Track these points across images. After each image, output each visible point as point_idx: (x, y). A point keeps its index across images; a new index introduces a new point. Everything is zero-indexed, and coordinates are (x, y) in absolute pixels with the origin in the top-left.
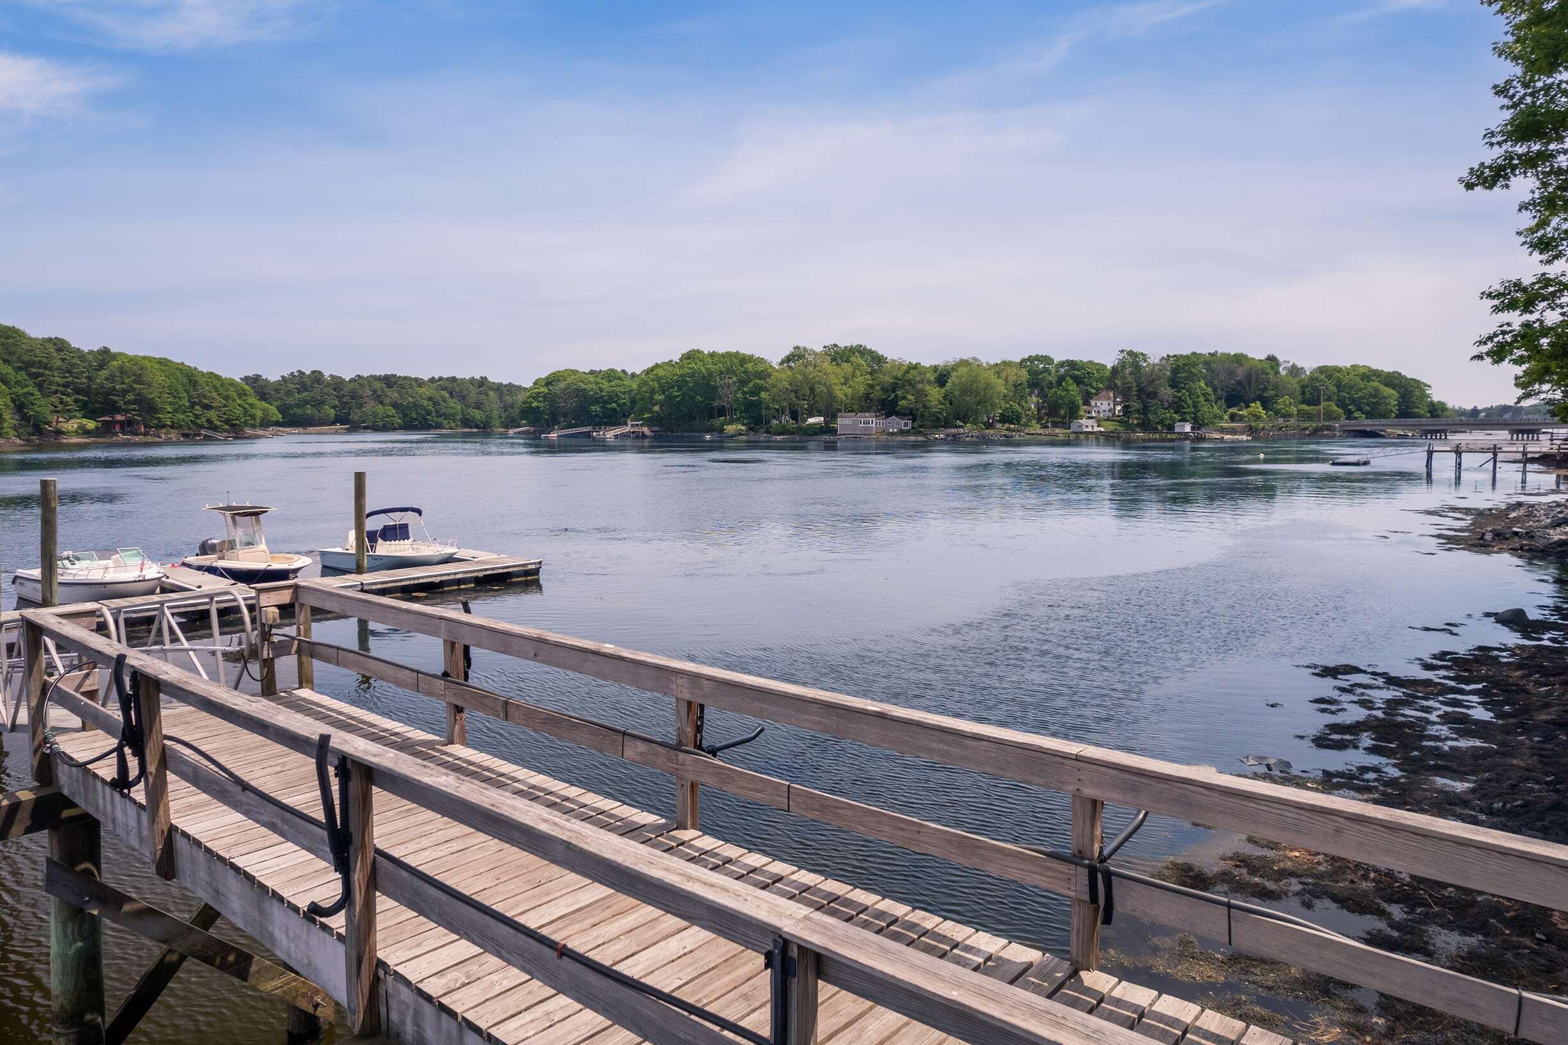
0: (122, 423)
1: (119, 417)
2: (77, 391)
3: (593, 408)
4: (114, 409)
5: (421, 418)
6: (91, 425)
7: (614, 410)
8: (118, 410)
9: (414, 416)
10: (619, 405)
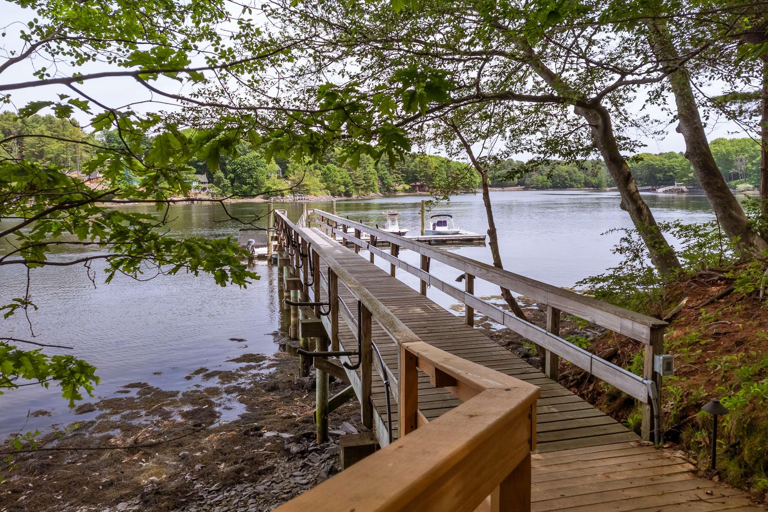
0: (419, 186)
1: (418, 184)
2: (403, 172)
3: (658, 175)
4: (416, 180)
5: (562, 182)
6: (407, 187)
7: (671, 176)
8: (418, 180)
9: (558, 181)
10: (675, 173)
